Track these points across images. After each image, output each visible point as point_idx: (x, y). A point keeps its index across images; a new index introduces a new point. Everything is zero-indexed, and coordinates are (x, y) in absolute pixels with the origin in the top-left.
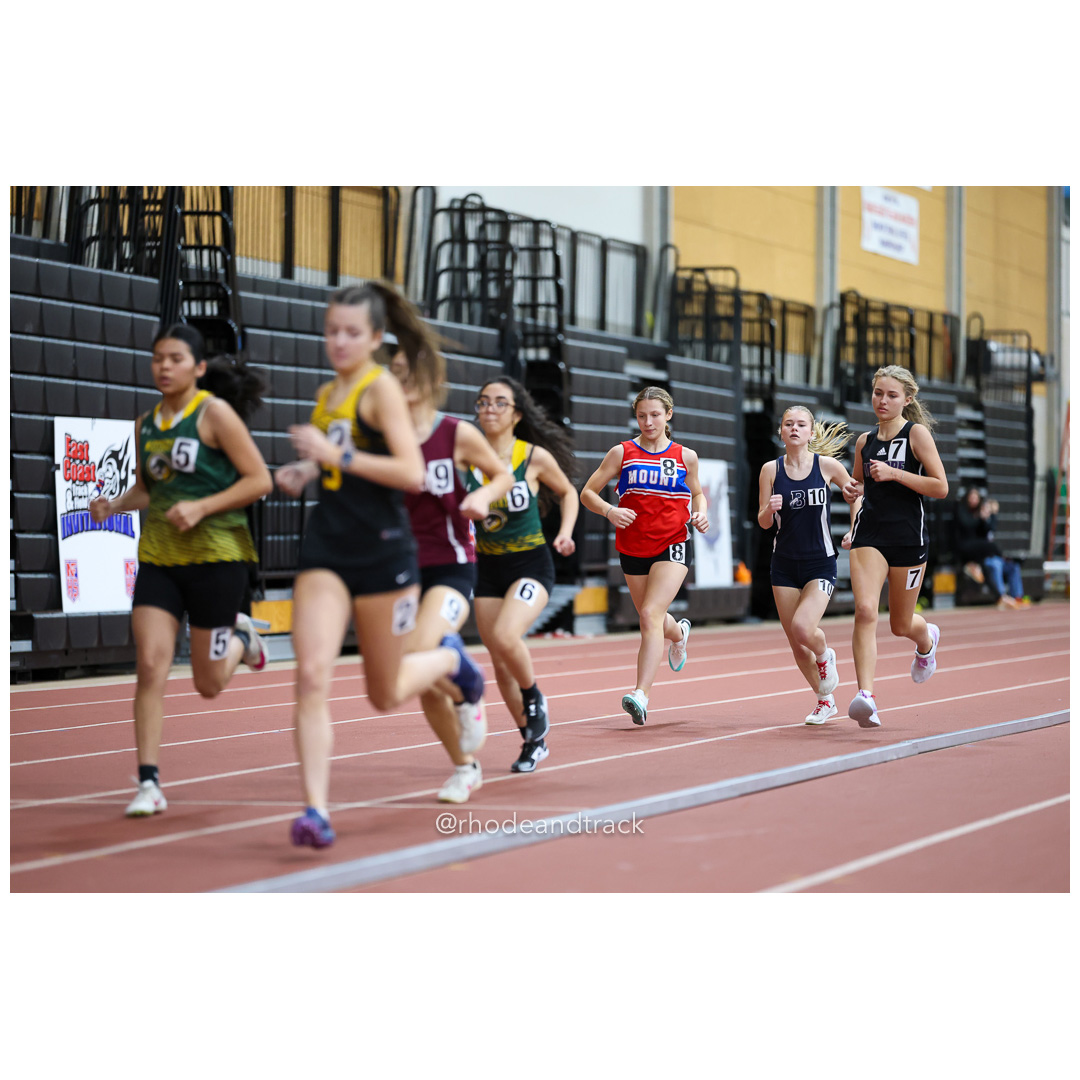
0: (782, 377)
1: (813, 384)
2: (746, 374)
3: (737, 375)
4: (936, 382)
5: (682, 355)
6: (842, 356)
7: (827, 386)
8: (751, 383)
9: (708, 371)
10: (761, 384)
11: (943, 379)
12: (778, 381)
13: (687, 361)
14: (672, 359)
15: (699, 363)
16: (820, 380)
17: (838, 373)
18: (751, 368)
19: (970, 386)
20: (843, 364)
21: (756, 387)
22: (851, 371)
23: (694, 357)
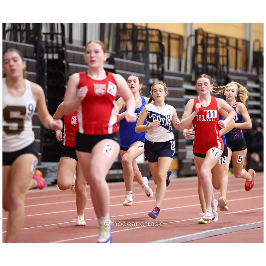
0: (168, 68)
1: (183, 71)
2: (151, 67)
3: (146, 67)
4: (239, 71)
5: (122, 58)
6: (196, 59)
7: (189, 72)
8: (153, 70)
9: (133, 65)
10: (158, 71)
11: (242, 69)
12: (166, 69)
13: (124, 60)
14: (116, 59)
15: (129, 61)
16: (186, 70)
17: (194, 66)
18: (153, 64)
19: (254, 73)
20: (196, 62)
21: (156, 72)
22: (200, 66)
23: (127, 59)
